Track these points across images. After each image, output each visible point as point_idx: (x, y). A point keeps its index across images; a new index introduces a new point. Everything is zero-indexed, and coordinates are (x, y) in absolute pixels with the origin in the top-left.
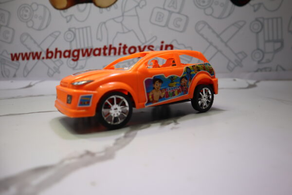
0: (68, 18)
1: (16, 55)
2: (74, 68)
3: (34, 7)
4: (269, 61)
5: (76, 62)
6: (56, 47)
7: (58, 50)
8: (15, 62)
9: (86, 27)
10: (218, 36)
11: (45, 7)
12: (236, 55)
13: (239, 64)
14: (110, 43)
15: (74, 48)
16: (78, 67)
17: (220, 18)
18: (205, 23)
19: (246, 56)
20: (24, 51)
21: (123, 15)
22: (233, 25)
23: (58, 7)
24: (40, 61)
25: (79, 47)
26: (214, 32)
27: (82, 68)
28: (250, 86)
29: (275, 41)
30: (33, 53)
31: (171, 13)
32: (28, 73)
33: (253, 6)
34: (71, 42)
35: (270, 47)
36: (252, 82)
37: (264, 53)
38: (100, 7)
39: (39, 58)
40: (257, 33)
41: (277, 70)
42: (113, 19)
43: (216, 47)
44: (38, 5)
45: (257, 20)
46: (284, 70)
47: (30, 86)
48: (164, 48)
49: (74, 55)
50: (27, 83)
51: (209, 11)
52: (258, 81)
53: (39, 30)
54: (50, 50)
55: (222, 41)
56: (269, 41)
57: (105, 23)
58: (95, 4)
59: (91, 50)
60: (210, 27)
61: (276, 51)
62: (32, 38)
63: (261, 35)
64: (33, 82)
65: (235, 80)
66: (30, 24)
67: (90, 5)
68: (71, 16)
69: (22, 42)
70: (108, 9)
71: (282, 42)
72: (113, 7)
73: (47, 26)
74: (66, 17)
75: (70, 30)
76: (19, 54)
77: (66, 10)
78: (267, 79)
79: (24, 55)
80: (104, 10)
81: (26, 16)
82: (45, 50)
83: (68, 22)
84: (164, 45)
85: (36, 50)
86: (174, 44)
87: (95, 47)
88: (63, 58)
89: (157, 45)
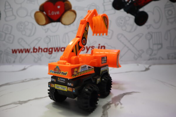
0: (46, 30)
1: (15, 50)
2: (49, 58)
3: (26, 23)
4: (155, 54)
5: (50, 55)
6: (39, 46)
7: (41, 47)
8: (14, 54)
9: (57, 36)
10: (129, 41)
11: (33, 24)
12: (138, 51)
13: (140, 56)
16: (52, 57)
17: (130, 32)
18: (122, 35)
19: (143, 52)
20: (20, 48)
22: (137, 35)
23: (40, 24)
24: (30, 54)
25: (52, 47)
26: (127, 39)
27: (54, 58)
29: (158, 44)
30: (25, 49)
32: (22, 60)
33: (147, 26)
34: (48, 43)
35: (155, 47)
36: (147, 66)
37: (153, 50)
38: (64, 24)
39: (29, 52)
40: (149, 40)
41: (159, 59)
42: (72, 31)
43: (128, 47)
44: (28, 22)
45: (149, 33)
46: (163, 59)
47: (24, 69)
48: (100, 47)
49: (50, 51)
50: (22, 67)
51: (124, 28)
52: (150, 66)
53: (29, 36)
54: (35, 48)
55: (131, 44)
56: (155, 44)
57: (67, 33)
58: (62, 23)
59: (60, 48)
60: (124, 37)
61: (159, 49)
62: (25, 41)
63: (151, 41)
64: (26, 66)
65: (138, 65)
66: (24, 33)
67: (59, 24)
68: (48, 29)
69: (19, 43)
70: (69, 26)
71: (161, 44)
72: (72, 25)
73: (34, 34)
74: (45, 30)
75: (47, 37)
76: (17, 50)
77: (45, 26)
79: (20, 50)
80: (67, 26)
81: (21, 28)
82: (32, 48)
83: (46, 32)
84: (100, 46)
85: (27, 47)
86: (106, 46)
87: (61, 46)
88: (43, 52)
89: (96, 46)
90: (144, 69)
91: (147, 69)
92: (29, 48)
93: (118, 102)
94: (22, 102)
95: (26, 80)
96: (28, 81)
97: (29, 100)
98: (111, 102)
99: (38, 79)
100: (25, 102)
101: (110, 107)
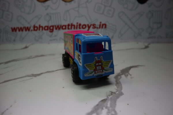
2: (51, 36)
4: (154, 33)
5: (51, 33)
7: (41, 25)
8: (14, 32)
9: (57, 13)
10: (130, 20)
12: (139, 30)
13: (140, 34)
14: (72, 22)
15: (50, 25)
16: (53, 35)
17: (131, 10)
18: (124, 13)
19: (143, 30)
20: (20, 26)
21: (79, 7)
22: (138, 14)
24: (30, 33)
25: (53, 24)
26: (128, 17)
27: (56, 36)
29: (158, 23)
31: (105, 6)
32: (23, 39)
33: (149, 4)
34: (48, 21)
35: (155, 26)
37: (152, 29)
38: (65, 1)
41: (158, 38)
42: (73, 9)
43: (128, 26)
45: (150, 11)
46: (161, 37)
51: (126, 6)
52: (149, 44)
53: (29, 14)
55: (132, 22)
56: (155, 23)
57: (68, 11)
60: (126, 15)
61: (158, 28)
62: (24, 19)
63: (151, 20)
64: (28, 45)
65: (137, 43)
66: (23, 10)
67: (59, 0)
68: (48, 6)
69: (18, 21)
70: (70, 3)
71: (161, 23)
72: (73, 2)
73: (33, 12)
74: (45, 7)
75: (47, 14)
77: (44, 3)
80: (68, 4)
81: (20, 5)
82: (33, 25)
83: (46, 9)
85: (27, 25)
86: (107, 24)
87: (63, 24)
88: (44, 31)
89: (97, 24)
90: (144, 47)
91: (147, 47)
92: (29, 26)
93: (128, 74)
94: (35, 75)
95: (31, 56)
96: (34, 57)
97: (42, 73)
98: (121, 74)
99: (42, 56)
100: (39, 75)
101: (121, 77)
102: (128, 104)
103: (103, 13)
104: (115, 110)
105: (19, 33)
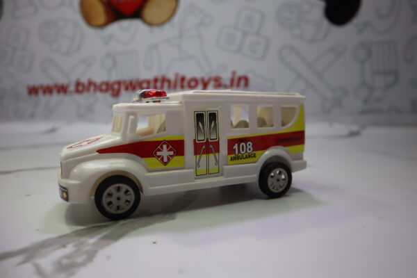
0: (107, 39)
3: (61, 23)
4: (379, 100)
5: (115, 99)
9: (130, 52)
10: (310, 66)
11: (76, 24)
12: (334, 91)
13: (338, 103)
14: (163, 72)
15: (114, 78)
17: (312, 41)
18: (292, 48)
19: (346, 93)
20: (46, 81)
21: (181, 36)
22: (330, 50)
25: (120, 78)
26: (303, 59)
28: (353, 134)
29: (386, 73)
31: (245, 34)
32: (51, 111)
33: (357, 26)
34: (110, 71)
35: (380, 82)
36: (354, 128)
37: (371, 89)
40: (363, 62)
41: (389, 112)
42: (168, 41)
43: (306, 80)
44: (66, 21)
45: (362, 44)
46: (399, 112)
47: (53, 130)
50: (48, 126)
53: (67, 54)
55: (315, 71)
56: (378, 73)
57: (155, 46)
60: (298, 54)
61: (389, 86)
62: (57, 66)
63: (368, 65)
64: (57, 125)
65: (331, 125)
66: (55, 46)
68: (111, 37)
69: (44, 70)
70: (161, 27)
71: (395, 74)
73: (78, 49)
74: (104, 38)
75: (109, 55)
77: (104, 29)
78: (376, 124)
82: (74, 81)
83: (106, 44)
85: (61, 80)
86: (250, 76)
87: (142, 77)
89: (226, 77)
90: (346, 133)
92: (65, 82)
102: (154, 243)
103: (239, 50)
104: (96, 252)
105: (43, 98)
